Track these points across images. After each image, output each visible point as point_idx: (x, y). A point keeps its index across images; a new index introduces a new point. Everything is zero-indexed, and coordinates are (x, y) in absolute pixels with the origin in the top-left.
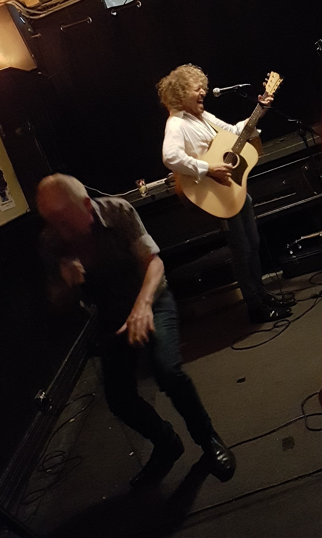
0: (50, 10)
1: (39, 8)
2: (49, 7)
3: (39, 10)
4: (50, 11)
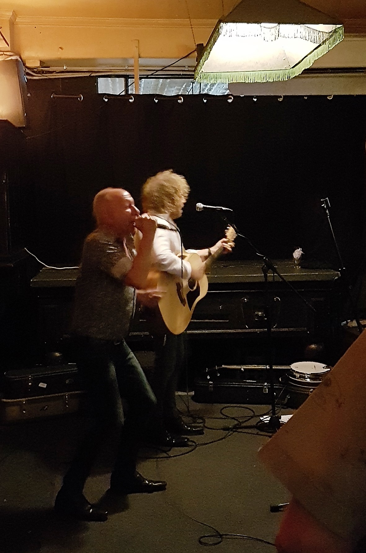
1: (35, 70)
2: (45, 72)
4: (45, 76)
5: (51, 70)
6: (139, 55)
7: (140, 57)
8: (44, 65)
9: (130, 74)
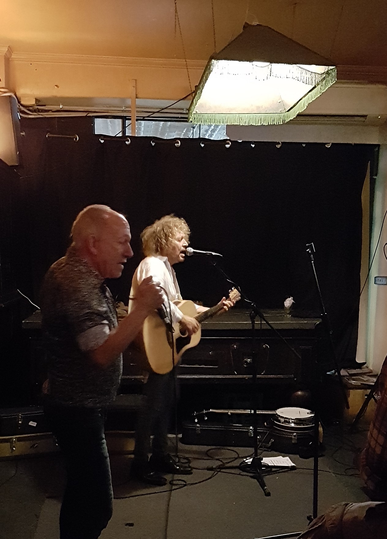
0: (39, 113)
1: (31, 108)
2: (40, 111)
3: (29, 110)
5: (47, 109)
6: (136, 95)
7: (137, 98)
8: (40, 103)
9: (127, 115)
